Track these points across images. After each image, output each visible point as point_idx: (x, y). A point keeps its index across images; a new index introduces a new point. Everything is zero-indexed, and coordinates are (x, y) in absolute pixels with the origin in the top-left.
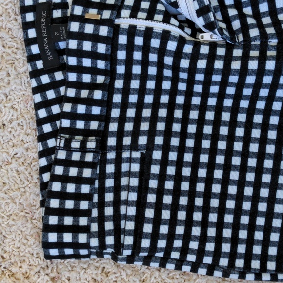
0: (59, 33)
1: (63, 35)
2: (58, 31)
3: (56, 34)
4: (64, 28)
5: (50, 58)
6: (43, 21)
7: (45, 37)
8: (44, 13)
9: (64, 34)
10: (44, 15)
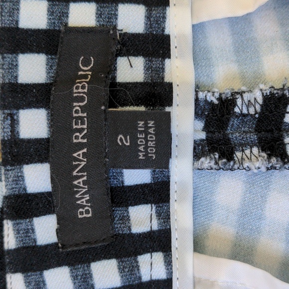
0: (134, 140)
1: (146, 147)
2: (132, 131)
3: (123, 140)
4: (151, 124)
5: (85, 213)
6: (80, 89)
7: (80, 146)
8: (86, 63)
9: (150, 144)
10: (85, 70)
